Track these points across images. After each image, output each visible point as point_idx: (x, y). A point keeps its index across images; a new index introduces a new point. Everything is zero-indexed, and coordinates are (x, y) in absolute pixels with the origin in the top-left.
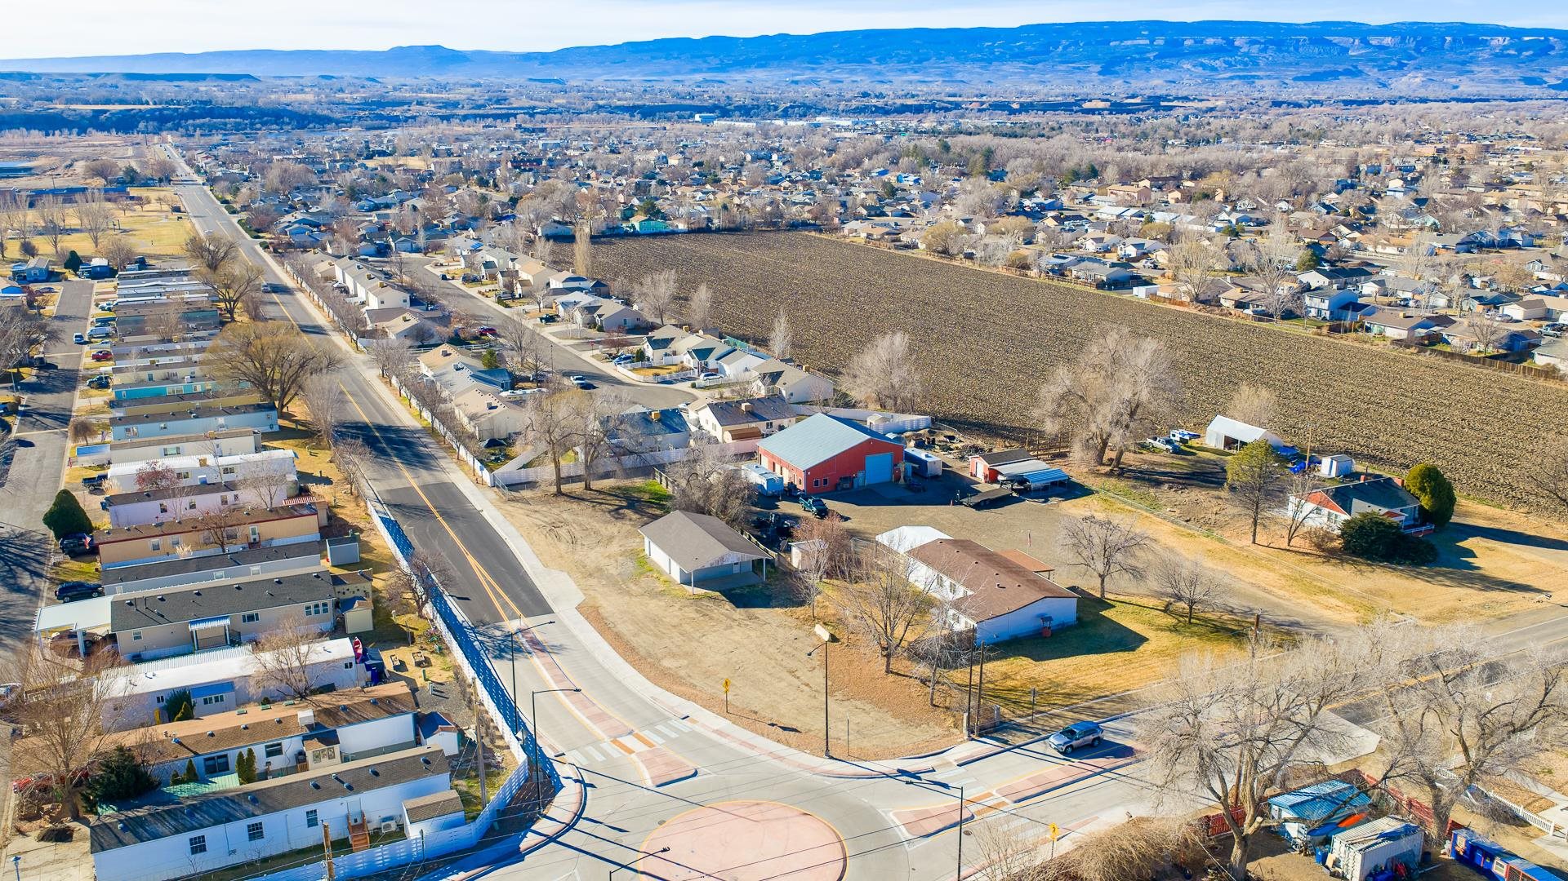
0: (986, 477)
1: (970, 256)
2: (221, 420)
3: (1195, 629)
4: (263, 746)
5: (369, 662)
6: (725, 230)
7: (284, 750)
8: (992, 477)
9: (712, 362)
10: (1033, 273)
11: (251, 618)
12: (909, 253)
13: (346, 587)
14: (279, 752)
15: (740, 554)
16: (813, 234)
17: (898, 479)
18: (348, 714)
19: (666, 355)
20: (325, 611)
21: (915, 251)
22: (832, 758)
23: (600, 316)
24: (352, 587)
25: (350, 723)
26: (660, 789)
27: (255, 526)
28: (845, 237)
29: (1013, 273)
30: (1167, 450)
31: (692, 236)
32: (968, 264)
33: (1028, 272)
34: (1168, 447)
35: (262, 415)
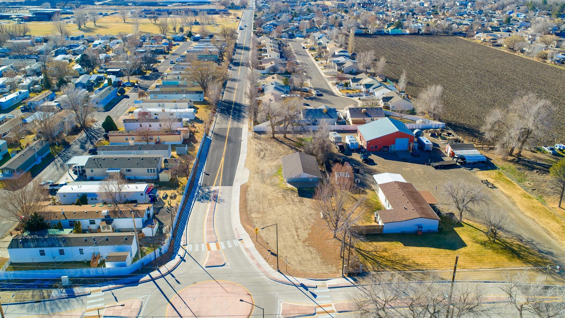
0: (450, 154)
1: (522, 51)
2: (184, 95)
4: (88, 220)
5: (150, 194)
6: (425, 34)
7: (96, 223)
8: (453, 155)
9: (371, 90)
10: (549, 61)
11: (129, 171)
12: (498, 48)
13: (168, 164)
14: (94, 223)
15: (308, 175)
16: (461, 38)
17: (410, 149)
18: (120, 214)
19: (357, 85)
20: (154, 172)
21: (502, 47)
22: (279, 271)
23: (343, 67)
24: (170, 164)
25: (119, 218)
26: (206, 269)
27: (159, 136)
28: (474, 40)
29: (540, 61)
30: (550, 153)
31: (410, 36)
32: (521, 55)
33: (546, 61)
34: (551, 152)
35: (198, 95)
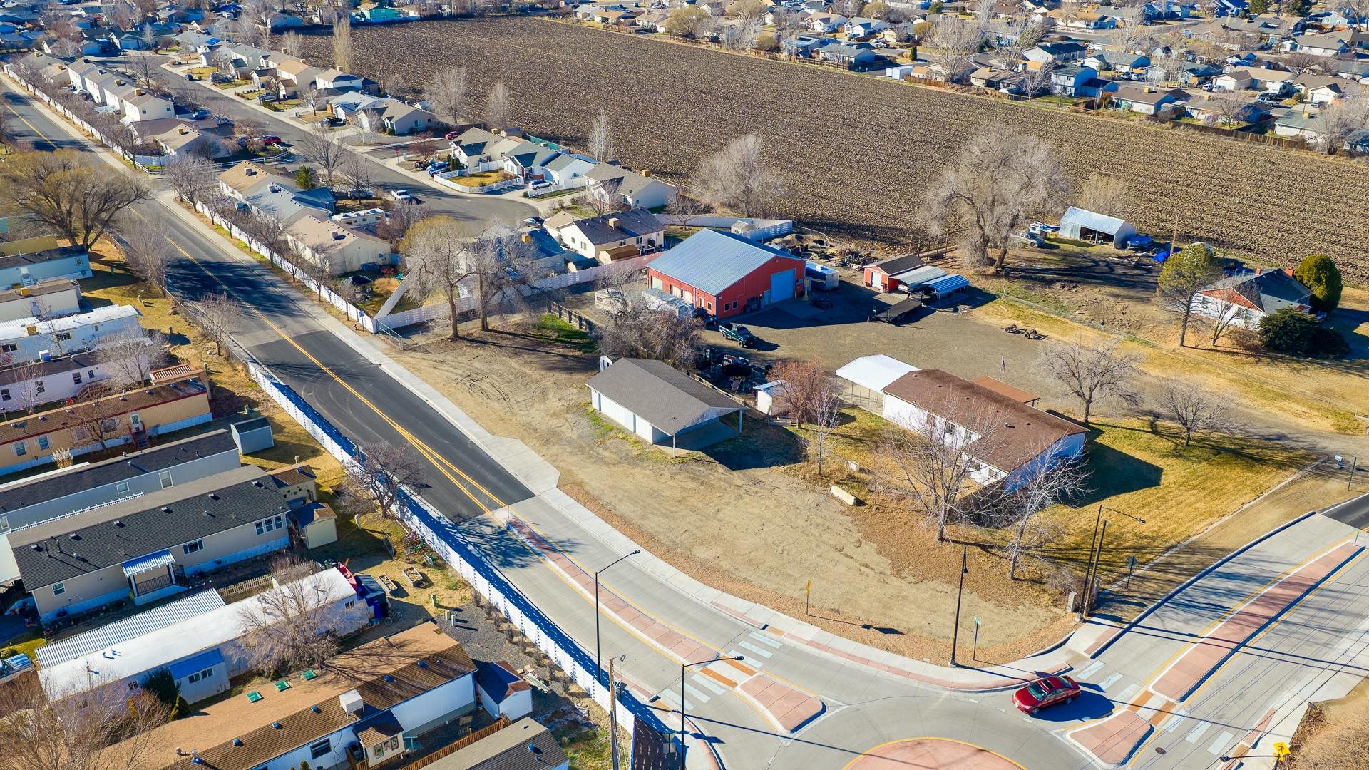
0: (885, 287)
1: (715, 40)
2: (24, 270)
3: (1196, 452)
4: (308, 748)
5: (371, 595)
6: (457, 16)
7: (332, 746)
8: (893, 287)
9: (537, 169)
10: (783, 56)
11: (193, 547)
12: (650, 37)
13: (286, 489)
14: (327, 749)
15: (718, 409)
16: (546, 18)
17: (801, 294)
18: (398, 686)
19: (481, 161)
20: (279, 526)
21: (655, 34)
22: (958, 666)
23: (390, 119)
24: (294, 488)
25: (405, 699)
26: (797, 735)
27: (137, 414)
28: (580, 21)
29: (763, 56)
30: (1032, 244)
31: (427, 24)
32: (714, 47)
33: (778, 55)
34: (1032, 241)
35: (71, 261)
